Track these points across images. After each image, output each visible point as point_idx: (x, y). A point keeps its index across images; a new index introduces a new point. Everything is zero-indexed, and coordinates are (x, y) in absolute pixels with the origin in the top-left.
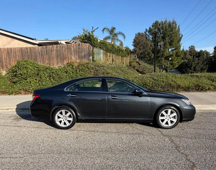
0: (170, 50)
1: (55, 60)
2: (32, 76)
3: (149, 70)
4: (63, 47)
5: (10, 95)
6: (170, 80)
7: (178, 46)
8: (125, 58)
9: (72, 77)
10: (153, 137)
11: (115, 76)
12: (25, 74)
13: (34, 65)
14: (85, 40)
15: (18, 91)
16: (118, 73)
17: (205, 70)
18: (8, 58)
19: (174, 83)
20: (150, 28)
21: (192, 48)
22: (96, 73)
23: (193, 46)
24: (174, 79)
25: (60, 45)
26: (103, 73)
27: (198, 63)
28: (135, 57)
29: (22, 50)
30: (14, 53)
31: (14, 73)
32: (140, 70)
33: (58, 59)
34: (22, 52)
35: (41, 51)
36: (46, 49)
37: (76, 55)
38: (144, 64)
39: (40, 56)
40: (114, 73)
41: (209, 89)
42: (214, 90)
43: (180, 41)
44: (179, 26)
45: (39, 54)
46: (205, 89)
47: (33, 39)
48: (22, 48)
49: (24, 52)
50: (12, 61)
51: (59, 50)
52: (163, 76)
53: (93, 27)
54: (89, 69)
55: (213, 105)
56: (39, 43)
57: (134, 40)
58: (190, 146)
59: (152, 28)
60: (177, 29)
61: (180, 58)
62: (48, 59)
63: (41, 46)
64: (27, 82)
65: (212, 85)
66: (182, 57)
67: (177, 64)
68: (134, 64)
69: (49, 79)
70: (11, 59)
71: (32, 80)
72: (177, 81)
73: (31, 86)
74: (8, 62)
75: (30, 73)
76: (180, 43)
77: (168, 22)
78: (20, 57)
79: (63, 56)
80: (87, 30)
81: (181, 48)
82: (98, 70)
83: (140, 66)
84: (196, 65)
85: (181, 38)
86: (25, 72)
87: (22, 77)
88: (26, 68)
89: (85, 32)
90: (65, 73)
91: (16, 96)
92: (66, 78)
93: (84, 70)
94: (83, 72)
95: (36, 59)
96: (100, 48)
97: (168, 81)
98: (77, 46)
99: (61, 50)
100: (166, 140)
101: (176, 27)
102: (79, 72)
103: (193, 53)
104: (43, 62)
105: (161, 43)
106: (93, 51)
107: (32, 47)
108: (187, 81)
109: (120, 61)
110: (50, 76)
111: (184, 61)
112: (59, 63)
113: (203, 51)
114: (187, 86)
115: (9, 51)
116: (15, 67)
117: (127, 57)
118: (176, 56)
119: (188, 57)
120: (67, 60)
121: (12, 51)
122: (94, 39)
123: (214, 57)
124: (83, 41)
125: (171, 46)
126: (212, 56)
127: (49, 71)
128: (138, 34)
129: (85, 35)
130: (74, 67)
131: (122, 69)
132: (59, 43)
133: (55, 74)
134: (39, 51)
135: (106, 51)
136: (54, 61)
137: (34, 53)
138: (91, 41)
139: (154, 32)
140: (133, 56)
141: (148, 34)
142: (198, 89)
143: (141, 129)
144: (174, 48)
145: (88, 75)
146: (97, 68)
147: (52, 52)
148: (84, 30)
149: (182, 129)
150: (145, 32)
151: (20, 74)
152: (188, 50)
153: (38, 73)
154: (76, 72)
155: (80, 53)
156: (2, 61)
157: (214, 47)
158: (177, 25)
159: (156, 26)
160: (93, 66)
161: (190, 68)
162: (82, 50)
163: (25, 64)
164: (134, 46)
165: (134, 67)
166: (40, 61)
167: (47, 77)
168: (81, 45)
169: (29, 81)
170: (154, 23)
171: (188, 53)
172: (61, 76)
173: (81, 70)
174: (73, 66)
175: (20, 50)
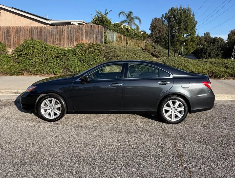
0: (185, 35)
1: (66, 40)
2: (38, 56)
3: (164, 54)
4: (74, 28)
5: (11, 75)
6: (183, 65)
7: (193, 32)
8: (140, 42)
9: (81, 59)
10: (153, 138)
11: (126, 59)
12: (30, 54)
13: (42, 44)
14: (97, 22)
15: (21, 72)
16: (130, 56)
17: (220, 56)
18: (16, 37)
19: (186, 69)
20: (166, 14)
21: (207, 35)
22: (106, 55)
23: (208, 33)
24: (186, 64)
25: (72, 25)
26: (114, 56)
27: (213, 49)
28: (152, 41)
29: (32, 29)
30: (24, 33)
31: (20, 52)
32: (155, 54)
33: (69, 40)
34: (32, 31)
35: (52, 31)
36: (57, 29)
37: (88, 36)
38: (159, 48)
39: (51, 36)
40: (126, 56)
41: (223, 76)
42: (228, 77)
43: (195, 27)
44: (193, 13)
45: (50, 34)
46: (219, 76)
47: (45, 19)
48: (32, 27)
49: (34, 31)
50: (20, 40)
51: (70, 30)
52: (175, 60)
53: (106, 9)
54: (99, 51)
55: (227, 95)
56: (51, 23)
57: (151, 25)
58: (197, 155)
59: (168, 14)
60: (191, 15)
61: (195, 43)
62: (58, 39)
63: (52, 26)
64: (32, 62)
65: (226, 72)
66: (197, 42)
67: (192, 49)
68: (150, 47)
69: (56, 59)
70: (20, 38)
71: (37, 61)
72: (190, 67)
73: (36, 66)
74: (16, 41)
75: (36, 53)
76: (194, 29)
77: (183, 9)
78: (29, 36)
79: (74, 37)
80: (100, 12)
81: (196, 34)
82: (108, 52)
83: (155, 50)
84: (211, 51)
85: (196, 24)
86: (31, 51)
87: (27, 57)
88: (33, 47)
89: (98, 14)
90: (74, 54)
91: (17, 77)
92: (74, 59)
93: (94, 52)
94: (93, 54)
95: (46, 39)
96: (114, 30)
97: (180, 66)
98: (89, 27)
99: (72, 30)
100: (168, 143)
101: (191, 14)
102: (89, 53)
103: (208, 39)
104: (53, 42)
105: (176, 28)
106: (105, 33)
107: (43, 27)
108: (200, 67)
109: (135, 44)
110: (58, 57)
111: (199, 46)
112: (69, 44)
113: (218, 38)
114: (200, 72)
115: (18, 30)
116: (21, 47)
117: (143, 41)
118: (191, 41)
119: (203, 43)
120: (78, 41)
121: (22, 30)
122: (106, 21)
123: (228, 44)
124: (95, 22)
125: (186, 31)
126: (227, 43)
127: (57, 52)
128: (155, 19)
129: (98, 17)
130: (84, 49)
131: (135, 52)
132: (72, 24)
133: (62, 55)
134: (50, 31)
135: (120, 34)
136: (64, 42)
137: (45, 32)
138: (103, 23)
139: (168, 17)
140: (150, 40)
141: (164, 19)
142: (212, 75)
143: (141, 125)
144: (189, 34)
145: (97, 57)
146: (108, 51)
147: (63, 32)
148: (97, 12)
149: (190, 127)
150: (161, 18)
151: (26, 54)
152: (203, 36)
153: (45, 54)
154: (86, 53)
155: (92, 34)
156: (10, 40)
157: (228, 34)
158: (191, 12)
159: (172, 12)
160: (103, 48)
161: (205, 53)
162: (94, 31)
163: (32, 43)
164: (151, 30)
165: (149, 51)
166: (50, 41)
167: (55, 58)
168: (93, 26)
169: (35, 62)
170: (170, 10)
171: (203, 39)
172: (69, 57)
173: (91, 52)
174: (83, 47)
175: (30, 30)
